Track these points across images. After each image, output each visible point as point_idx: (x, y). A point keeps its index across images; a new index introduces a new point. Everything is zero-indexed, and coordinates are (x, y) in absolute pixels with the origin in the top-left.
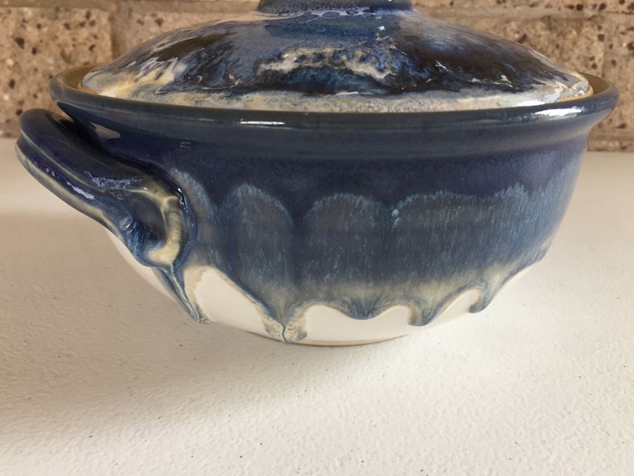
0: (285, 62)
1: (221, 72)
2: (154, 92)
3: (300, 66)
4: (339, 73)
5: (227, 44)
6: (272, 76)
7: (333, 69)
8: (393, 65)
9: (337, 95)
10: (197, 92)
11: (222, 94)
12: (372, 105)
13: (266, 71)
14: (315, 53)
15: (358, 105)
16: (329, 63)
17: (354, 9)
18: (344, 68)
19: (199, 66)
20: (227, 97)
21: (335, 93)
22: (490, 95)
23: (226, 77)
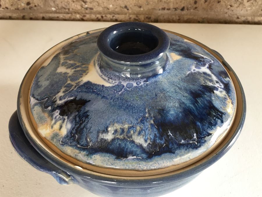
0: (109, 134)
1: (84, 135)
2: (59, 141)
3: (115, 137)
4: (130, 142)
5: (87, 112)
6: (104, 142)
7: (127, 139)
8: (151, 136)
9: (128, 158)
10: (76, 149)
11: (85, 152)
12: (141, 166)
13: (102, 139)
14: (121, 128)
15: (135, 166)
16: (126, 136)
17: (139, 81)
18: (131, 139)
19: (76, 127)
20: (87, 155)
21: (127, 158)
22: (187, 153)
23: (86, 139)
